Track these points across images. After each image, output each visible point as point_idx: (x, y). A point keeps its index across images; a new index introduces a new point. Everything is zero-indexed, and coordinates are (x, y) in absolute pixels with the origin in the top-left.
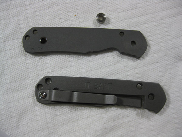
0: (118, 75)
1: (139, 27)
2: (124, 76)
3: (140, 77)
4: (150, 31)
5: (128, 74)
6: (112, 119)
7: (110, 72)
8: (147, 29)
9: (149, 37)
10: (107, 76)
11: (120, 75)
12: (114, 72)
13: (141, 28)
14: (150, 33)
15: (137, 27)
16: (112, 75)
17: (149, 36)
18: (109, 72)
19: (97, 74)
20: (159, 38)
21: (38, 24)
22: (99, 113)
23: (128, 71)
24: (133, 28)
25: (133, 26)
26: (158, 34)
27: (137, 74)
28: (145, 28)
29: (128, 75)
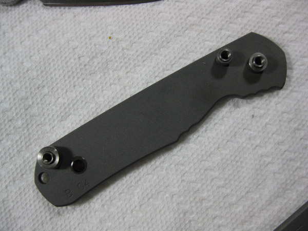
0: (246, 131)
1: (252, 13)
2: (260, 129)
3: (293, 119)
4: (278, 13)
5: (267, 121)
6: (268, 227)
7: (229, 133)
8: (269, 10)
9: (280, 26)
10: (225, 142)
11: (250, 130)
12: (236, 130)
13: (256, 14)
14: (279, 17)
15: (247, 14)
16: (235, 135)
17: (279, 24)
18: (225, 132)
19: (203, 147)
20: (300, 21)
21: (38, 88)
22: (238, 225)
23: (264, 114)
24: (239, 19)
25: (238, 15)
26: (294, 13)
27: (285, 114)
28: (264, 10)
29: (266, 124)
